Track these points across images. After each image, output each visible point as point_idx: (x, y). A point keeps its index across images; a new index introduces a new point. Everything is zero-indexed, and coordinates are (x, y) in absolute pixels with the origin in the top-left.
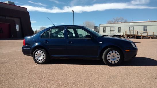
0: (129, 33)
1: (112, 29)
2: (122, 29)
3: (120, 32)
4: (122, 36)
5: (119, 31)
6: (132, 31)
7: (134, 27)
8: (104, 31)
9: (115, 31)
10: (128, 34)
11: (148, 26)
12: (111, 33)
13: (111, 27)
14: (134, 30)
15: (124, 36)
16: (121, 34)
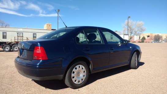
0: (18, 39)
3: (6, 38)
4: (10, 43)
5: (4, 37)
6: (20, 38)
7: (23, 33)
10: (16, 40)
11: (37, 33)
14: (23, 37)
15: (12, 43)
16: (8, 41)
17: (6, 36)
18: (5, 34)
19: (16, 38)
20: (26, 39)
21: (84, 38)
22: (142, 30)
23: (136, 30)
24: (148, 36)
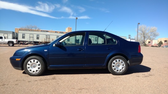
1: (31, 36)
2: (40, 36)
4: (41, 42)
5: (38, 38)
6: (48, 39)
7: (50, 36)
8: (23, 37)
9: (34, 38)
10: (45, 41)
12: (30, 39)
13: (30, 34)
14: (50, 38)
16: (40, 41)
17: (39, 37)
18: (38, 36)
19: (45, 39)
20: (52, 40)
21: (95, 41)
22: (155, 35)
23: (149, 34)
24: (165, 41)
